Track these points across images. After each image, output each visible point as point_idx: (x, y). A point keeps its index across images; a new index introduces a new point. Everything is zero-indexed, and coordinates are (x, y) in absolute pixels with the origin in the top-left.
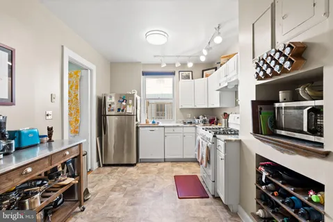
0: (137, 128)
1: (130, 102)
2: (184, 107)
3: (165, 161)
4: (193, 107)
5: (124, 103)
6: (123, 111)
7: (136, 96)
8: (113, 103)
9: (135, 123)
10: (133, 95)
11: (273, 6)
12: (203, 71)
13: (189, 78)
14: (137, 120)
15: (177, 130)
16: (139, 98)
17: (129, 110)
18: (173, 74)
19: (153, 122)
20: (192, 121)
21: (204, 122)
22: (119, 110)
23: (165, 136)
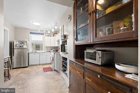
0: (28, 53)
1: (26, 44)
2: (47, 46)
3: (40, 65)
4: (50, 46)
5: (23, 44)
6: (22, 47)
7: (28, 42)
8: (17, 44)
9: (28, 52)
10: (26, 42)
11: (63, 26)
12: (54, 34)
13: (49, 36)
14: (28, 51)
15: (44, 54)
16: (29, 42)
17: (25, 47)
18: (43, 34)
19: (35, 51)
20: (50, 51)
21: (54, 51)
22: (20, 47)
23: (40, 56)
